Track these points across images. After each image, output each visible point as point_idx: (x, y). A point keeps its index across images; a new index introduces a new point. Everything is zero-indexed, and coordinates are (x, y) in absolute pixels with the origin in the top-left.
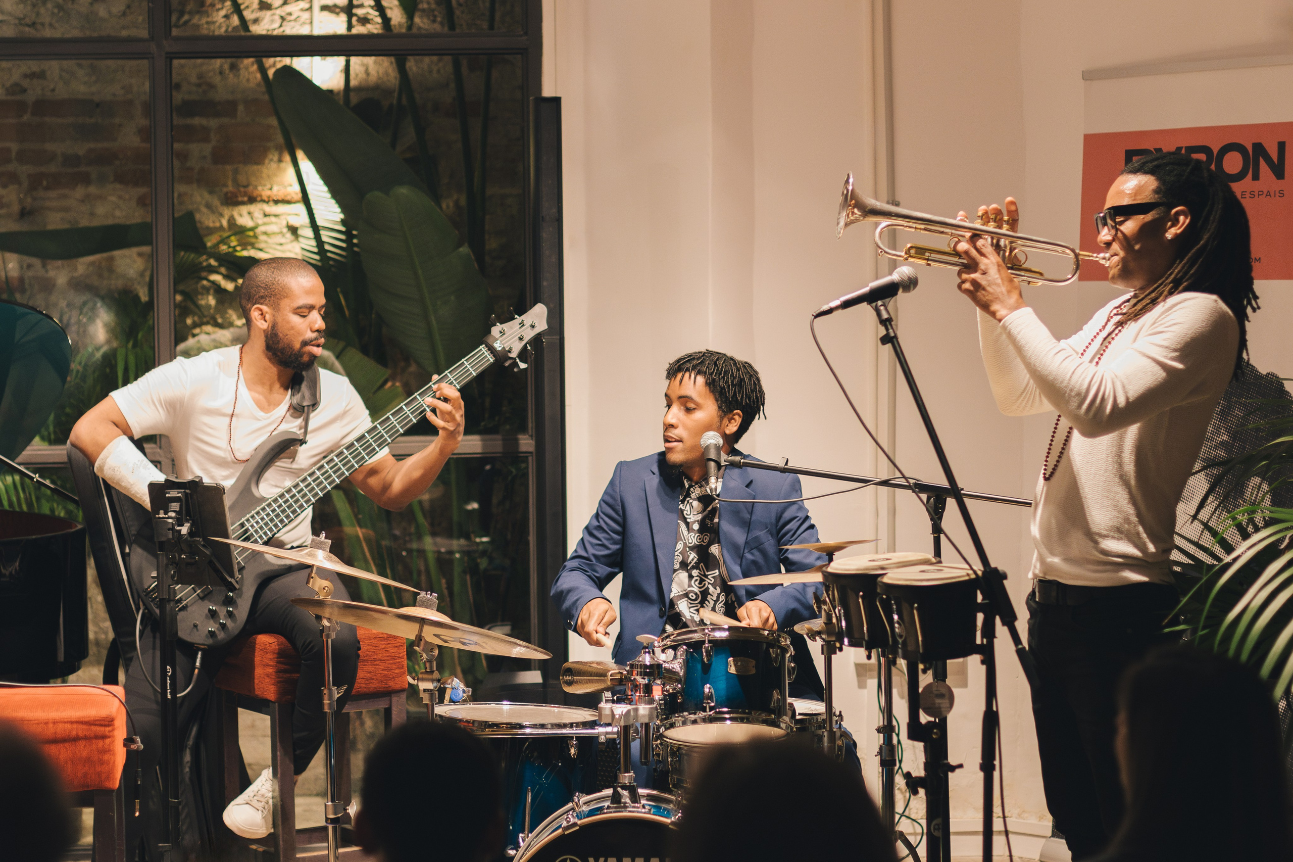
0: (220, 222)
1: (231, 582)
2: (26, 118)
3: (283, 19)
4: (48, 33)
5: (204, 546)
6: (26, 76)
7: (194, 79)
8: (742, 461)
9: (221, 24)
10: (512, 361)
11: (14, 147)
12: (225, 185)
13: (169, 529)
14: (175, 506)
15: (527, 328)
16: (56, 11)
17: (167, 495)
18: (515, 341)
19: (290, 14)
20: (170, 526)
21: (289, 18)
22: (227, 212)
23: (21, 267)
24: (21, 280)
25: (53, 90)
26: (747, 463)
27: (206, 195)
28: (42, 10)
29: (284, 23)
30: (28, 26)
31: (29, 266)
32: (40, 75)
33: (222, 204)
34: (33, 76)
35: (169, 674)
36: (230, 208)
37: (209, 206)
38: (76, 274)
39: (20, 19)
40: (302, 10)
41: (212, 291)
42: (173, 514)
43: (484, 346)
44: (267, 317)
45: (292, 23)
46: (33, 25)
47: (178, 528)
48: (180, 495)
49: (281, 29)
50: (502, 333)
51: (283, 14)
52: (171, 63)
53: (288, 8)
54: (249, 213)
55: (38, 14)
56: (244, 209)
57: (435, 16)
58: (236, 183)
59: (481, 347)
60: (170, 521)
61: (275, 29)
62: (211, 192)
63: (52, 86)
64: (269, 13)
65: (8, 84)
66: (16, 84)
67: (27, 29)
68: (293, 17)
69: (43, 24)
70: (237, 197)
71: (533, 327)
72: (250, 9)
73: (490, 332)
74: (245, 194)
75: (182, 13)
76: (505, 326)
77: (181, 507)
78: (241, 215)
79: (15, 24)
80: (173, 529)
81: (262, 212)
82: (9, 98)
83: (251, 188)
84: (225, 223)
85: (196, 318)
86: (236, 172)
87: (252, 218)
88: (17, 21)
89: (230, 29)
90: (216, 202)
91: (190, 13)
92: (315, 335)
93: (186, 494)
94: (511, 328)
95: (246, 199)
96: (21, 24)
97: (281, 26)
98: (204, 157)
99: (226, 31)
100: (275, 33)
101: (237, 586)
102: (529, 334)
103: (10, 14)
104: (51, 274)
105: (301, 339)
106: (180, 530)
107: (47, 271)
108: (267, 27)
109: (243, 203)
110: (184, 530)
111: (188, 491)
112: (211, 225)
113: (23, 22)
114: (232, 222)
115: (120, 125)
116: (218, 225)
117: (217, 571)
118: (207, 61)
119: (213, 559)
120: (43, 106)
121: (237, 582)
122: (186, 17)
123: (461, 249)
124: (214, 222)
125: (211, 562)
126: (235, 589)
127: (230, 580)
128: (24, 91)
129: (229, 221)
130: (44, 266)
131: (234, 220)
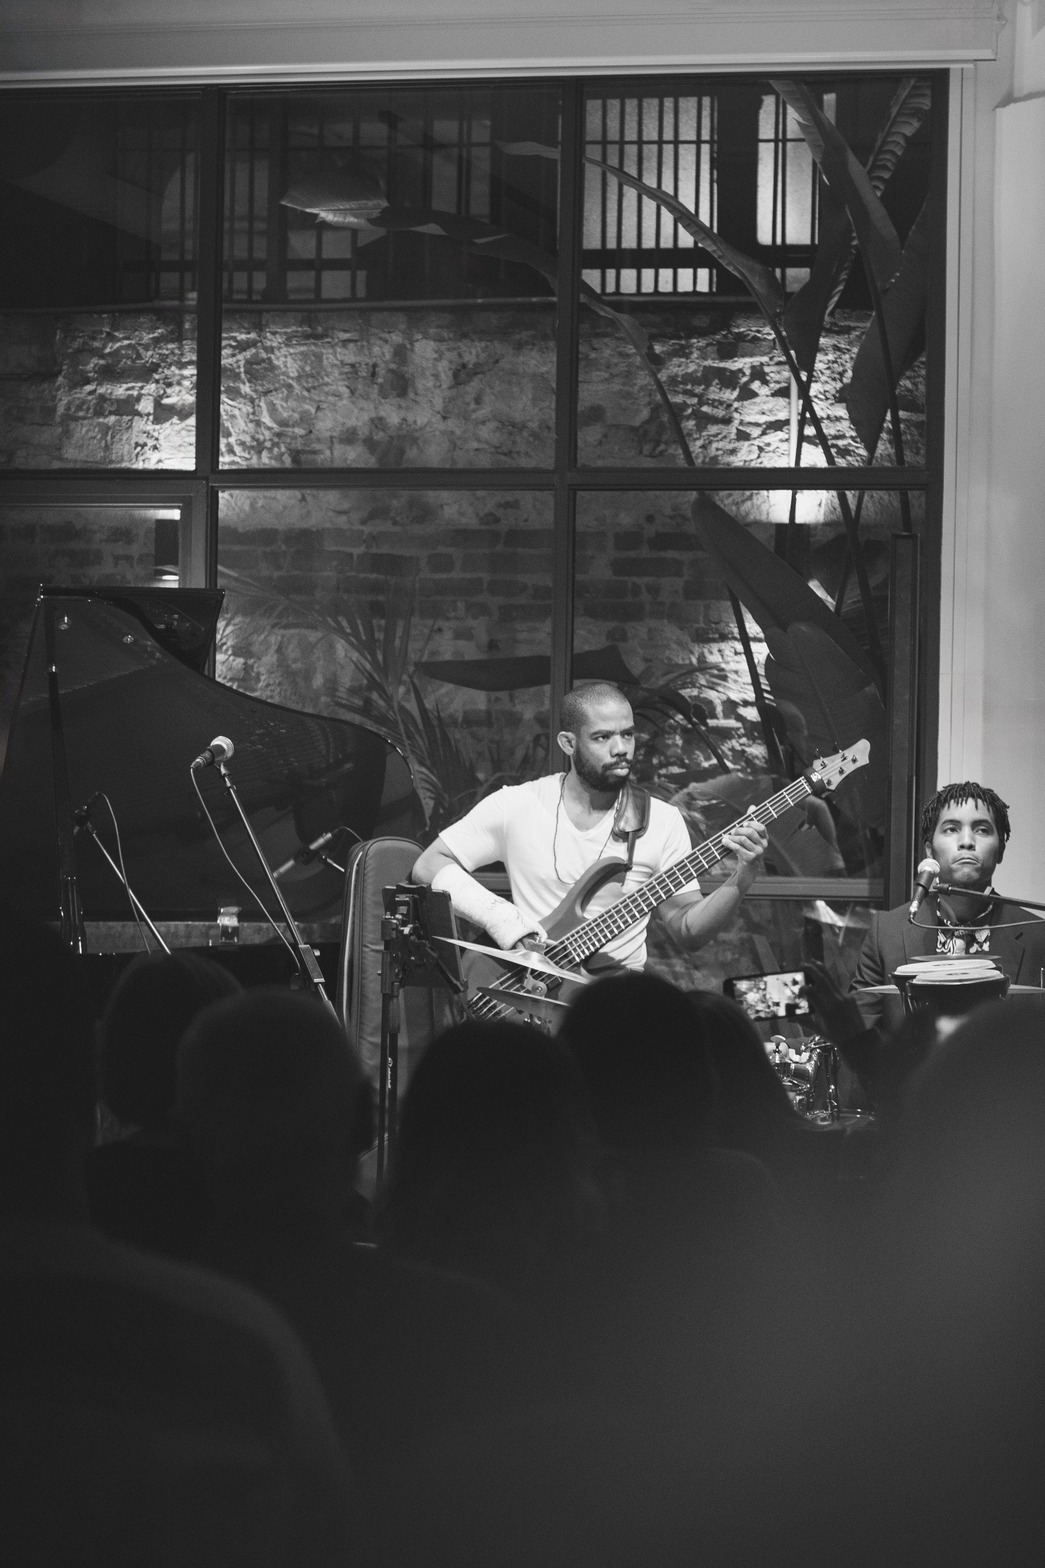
0: (690, 658)
1: (456, 985)
2: (499, 548)
3: (761, 449)
4: (524, 463)
5: (431, 949)
6: (500, 505)
7: (668, 511)
8: (950, 888)
9: (698, 454)
10: (829, 793)
11: (486, 577)
12: (698, 622)
13: (393, 929)
14: (403, 909)
15: (848, 762)
16: (531, 439)
17: (396, 899)
18: (836, 774)
19: (768, 445)
20: (395, 926)
21: (767, 449)
22: (697, 649)
23: (489, 701)
24: (488, 713)
25: (526, 521)
26: (955, 891)
27: (678, 632)
28: (518, 439)
29: (763, 454)
30: (505, 454)
31: (497, 699)
32: (513, 505)
33: (693, 641)
34: (507, 505)
35: (391, 1065)
36: (701, 645)
37: (680, 643)
38: (542, 709)
39: (496, 447)
40: (781, 441)
41: (679, 731)
42: (399, 916)
43: (803, 777)
44: (573, 742)
45: (771, 454)
46: (509, 454)
47: (402, 928)
48: (408, 899)
49: (759, 460)
50: (824, 766)
51: (761, 445)
52: (575, 494)
53: (767, 439)
54: (720, 651)
55: (514, 442)
56: (715, 647)
57: (918, 449)
58: (708, 621)
59: (801, 779)
60: (395, 921)
61: (752, 460)
62: (681, 629)
63: (525, 517)
64: (747, 443)
65: (482, 514)
66: (491, 514)
67: (503, 457)
68: (771, 448)
69: (518, 453)
70: (708, 633)
71: (854, 761)
72: (728, 440)
73: (811, 765)
74: (717, 631)
75: (658, 443)
76: (826, 760)
77: (408, 910)
78: (711, 653)
79: (492, 453)
80: (396, 929)
81: (733, 650)
82: (483, 527)
83: (722, 625)
84: (694, 660)
85: (662, 758)
86: (707, 608)
87: (722, 656)
88: (493, 450)
89: (707, 460)
90: (687, 639)
91: (666, 443)
92: (614, 760)
93: (415, 900)
94: (833, 761)
95: (717, 636)
96: (498, 453)
97: (759, 457)
98: (676, 592)
99: (703, 462)
100: (753, 464)
101: (462, 989)
102: (850, 768)
103: (487, 442)
104: (518, 708)
105: (602, 764)
106: (403, 931)
107: (514, 706)
108: (744, 458)
109: (714, 640)
110: (406, 930)
111: (416, 896)
112: (681, 662)
113: (500, 451)
114: (702, 659)
115: (592, 558)
116: (687, 662)
117: (443, 973)
118: (682, 492)
119: (440, 961)
120: (515, 537)
121: (462, 985)
122: (662, 447)
123: (867, 689)
124: (683, 659)
125: (438, 964)
126: (460, 991)
127: (455, 982)
128: (497, 520)
129: (698, 659)
130: (512, 698)
131: (704, 657)
